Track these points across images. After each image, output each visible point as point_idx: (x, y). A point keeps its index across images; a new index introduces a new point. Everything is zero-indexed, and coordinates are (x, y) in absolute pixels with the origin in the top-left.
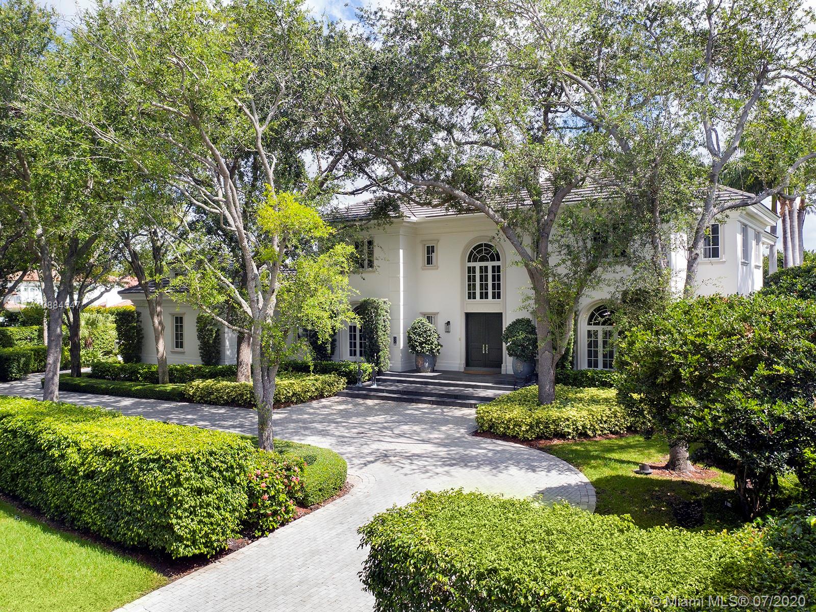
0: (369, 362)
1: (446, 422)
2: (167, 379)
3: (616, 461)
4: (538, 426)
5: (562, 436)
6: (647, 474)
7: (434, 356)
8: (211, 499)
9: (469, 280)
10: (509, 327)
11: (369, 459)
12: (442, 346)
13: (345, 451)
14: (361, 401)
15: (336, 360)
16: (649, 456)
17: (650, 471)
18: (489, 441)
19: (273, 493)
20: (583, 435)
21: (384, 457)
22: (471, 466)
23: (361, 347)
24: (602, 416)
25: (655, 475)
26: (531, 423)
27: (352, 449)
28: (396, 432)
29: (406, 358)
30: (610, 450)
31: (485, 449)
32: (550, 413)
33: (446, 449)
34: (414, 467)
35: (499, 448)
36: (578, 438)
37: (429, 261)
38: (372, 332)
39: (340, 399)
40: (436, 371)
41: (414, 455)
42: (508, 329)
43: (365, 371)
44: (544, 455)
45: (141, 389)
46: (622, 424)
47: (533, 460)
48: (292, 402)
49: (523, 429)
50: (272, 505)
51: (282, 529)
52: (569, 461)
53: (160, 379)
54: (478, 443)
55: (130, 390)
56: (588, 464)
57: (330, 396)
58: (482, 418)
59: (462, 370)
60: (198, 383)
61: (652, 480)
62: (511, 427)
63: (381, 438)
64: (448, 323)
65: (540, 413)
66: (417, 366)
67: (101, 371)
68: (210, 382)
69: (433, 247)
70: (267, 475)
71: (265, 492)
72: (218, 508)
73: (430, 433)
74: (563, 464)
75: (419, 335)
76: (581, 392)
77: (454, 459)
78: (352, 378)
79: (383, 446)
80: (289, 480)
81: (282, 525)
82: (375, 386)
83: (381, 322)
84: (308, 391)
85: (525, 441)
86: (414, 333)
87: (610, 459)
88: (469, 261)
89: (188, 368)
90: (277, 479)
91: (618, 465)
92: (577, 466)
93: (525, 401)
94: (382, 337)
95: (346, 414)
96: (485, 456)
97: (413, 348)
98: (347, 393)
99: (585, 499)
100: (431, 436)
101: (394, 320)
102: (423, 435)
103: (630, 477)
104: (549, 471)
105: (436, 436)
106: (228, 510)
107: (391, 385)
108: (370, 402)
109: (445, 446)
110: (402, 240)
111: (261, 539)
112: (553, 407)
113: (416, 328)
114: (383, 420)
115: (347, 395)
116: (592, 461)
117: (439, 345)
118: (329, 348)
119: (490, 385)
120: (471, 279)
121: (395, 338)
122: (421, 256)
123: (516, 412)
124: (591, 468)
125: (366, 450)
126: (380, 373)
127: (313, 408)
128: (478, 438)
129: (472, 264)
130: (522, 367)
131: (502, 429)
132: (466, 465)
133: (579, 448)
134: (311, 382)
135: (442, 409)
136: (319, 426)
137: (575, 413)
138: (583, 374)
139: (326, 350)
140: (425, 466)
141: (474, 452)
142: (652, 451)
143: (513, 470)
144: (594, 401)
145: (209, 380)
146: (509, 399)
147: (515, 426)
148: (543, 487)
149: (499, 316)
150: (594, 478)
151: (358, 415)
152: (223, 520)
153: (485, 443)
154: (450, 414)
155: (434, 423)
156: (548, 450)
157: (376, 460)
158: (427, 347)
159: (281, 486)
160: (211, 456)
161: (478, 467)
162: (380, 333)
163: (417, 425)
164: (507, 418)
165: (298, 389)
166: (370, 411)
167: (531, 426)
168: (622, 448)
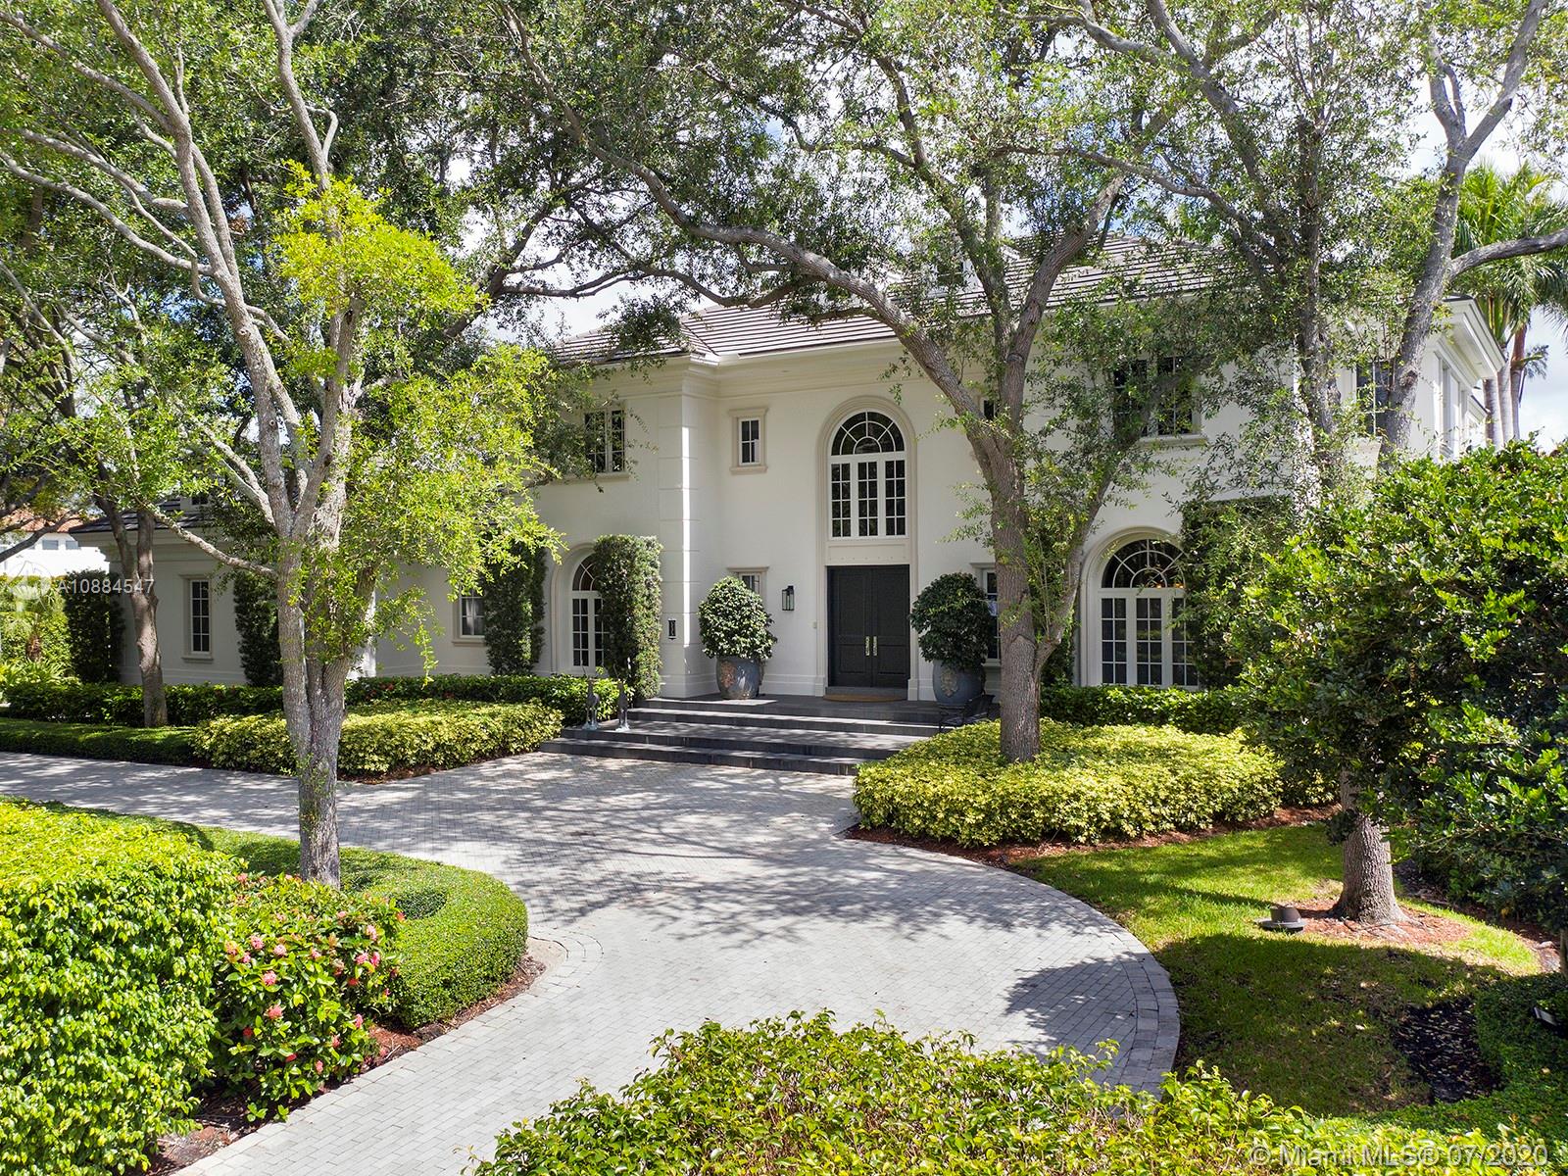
0: (613, 676)
1: (784, 806)
2: (162, 713)
3: (1205, 896)
4: (1004, 813)
5: (1062, 836)
6: (1292, 931)
7: (759, 663)
8: (89, 1027)
9: (836, 495)
10: (925, 594)
11: (592, 898)
12: (775, 640)
13: (536, 878)
14: (592, 762)
15: (543, 673)
16: (1285, 885)
17: (1302, 922)
18: (888, 849)
19: (297, 999)
20: (1114, 833)
21: (631, 891)
22: (848, 914)
23: (598, 645)
24: (1156, 788)
25: (1313, 933)
26: (988, 805)
27: (554, 872)
28: (665, 831)
29: (698, 668)
30: (1186, 869)
31: (879, 869)
32: (1034, 781)
33: (783, 871)
34: (705, 917)
35: (914, 868)
36: (1103, 840)
37: (748, 454)
38: (621, 611)
39: (547, 757)
40: (764, 696)
41: (706, 887)
42: (922, 598)
43: (603, 697)
44: (1024, 883)
45: (98, 739)
46: (1202, 808)
47: (1000, 898)
48: (434, 765)
49: (970, 819)
50: (296, 1032)
51: (330, 1096)
52: (1088, 898)
53: (147, 716)
54: (861, 856)
55: (76, 740)
56: (1138, 906)
57: (524, 751)
58: (870, 795)
59: (821, 693)
60: (226, 723)
61: (1310, 948)
62: (941, 815)
63: (630, 846)
64: (790, 590)
65: (1011, 782)
66: (721, 685)
67: (25, 701)
68: (251, 721)
69: (755, 423)
70: (280, 949)
71: (272, 997)
72: (118, 1051)
73: (748, 833)
74: (1074, 906)
75: (726, 616)
76: (1096, 734)
77: (805, 897)
78: (576, 712)
79: (629, 865)
80: (346, 961)
81: (333, 1083)
82: (625, 729)
83: (641, 588)
84: (472, 740)
85: (973, 850)
86: (715, 612)
87: (1191, 893)
88: (835, 452)
89: (212, 692)
90: (313, 960)
91: (1214, 909)
92: (1111, 911)
93: (969, 754)
94: (644, 621)
95: (555, 792)
96: (879, 885)
97: (712, 643)
98: (563, 745)
99: (1147, 1003)
100: (750, 839)
101: (672, 583)
102: (730, 836)
103: (1250, 940)
104: (1043, 925)
105: (761, 839)
106: (150, 1053)
107: (663, 727)
108: (612, 764)
109: (782, 863)
110: (687, 407)
111: (267, 1129)
112: (1037, 767)
113: (718, 601)
114: (640, 804)
115: (563, 749)
116: (1147, 899)
117: (769, 636)
118: (527, 647)
119: (884, 723)
120: (840, 491)
121: (672, 624)
122: (730, 443)
123: (952, 782)
124: (1147, 915)
125: (590, 873)
126: (639, 700)
127: (481, 777)
128: (862, 845)
129: (841, 459)
130: (953, 684)
131: (917, 822)
132: (834, 911)
133: (1106, 865)
134: (481, 720)
135: (776, 778)
136: (488, 818)
137: (1091, 781)
138: (1096, 695)
139: (520, 652)
140: (733, 916)
141: (854, 877)
142: (1290, 871)
143: (954, 925)
144: (1130, 754)
145: (252, 718)
146: (932, 752)
147: (949, 812)
148: (1031, 968)
149: (901, 573)
150: (1161, 943)
151: (581, 792)
152: (136, 1082)
153: (880, 854)
154: (795, 788)
155: (755, 808)
156: (1033, 871)
157: (611, 900)
158: (745, 642)
159: (326, 981)
160: (91, 898)
161: (864, 915)
162: (639, 612)
163: (717, 814)
164: (930, 794)
165: (446, 734)
166: (613, 784)
167: (989, 814)
168: (1212, 865)
